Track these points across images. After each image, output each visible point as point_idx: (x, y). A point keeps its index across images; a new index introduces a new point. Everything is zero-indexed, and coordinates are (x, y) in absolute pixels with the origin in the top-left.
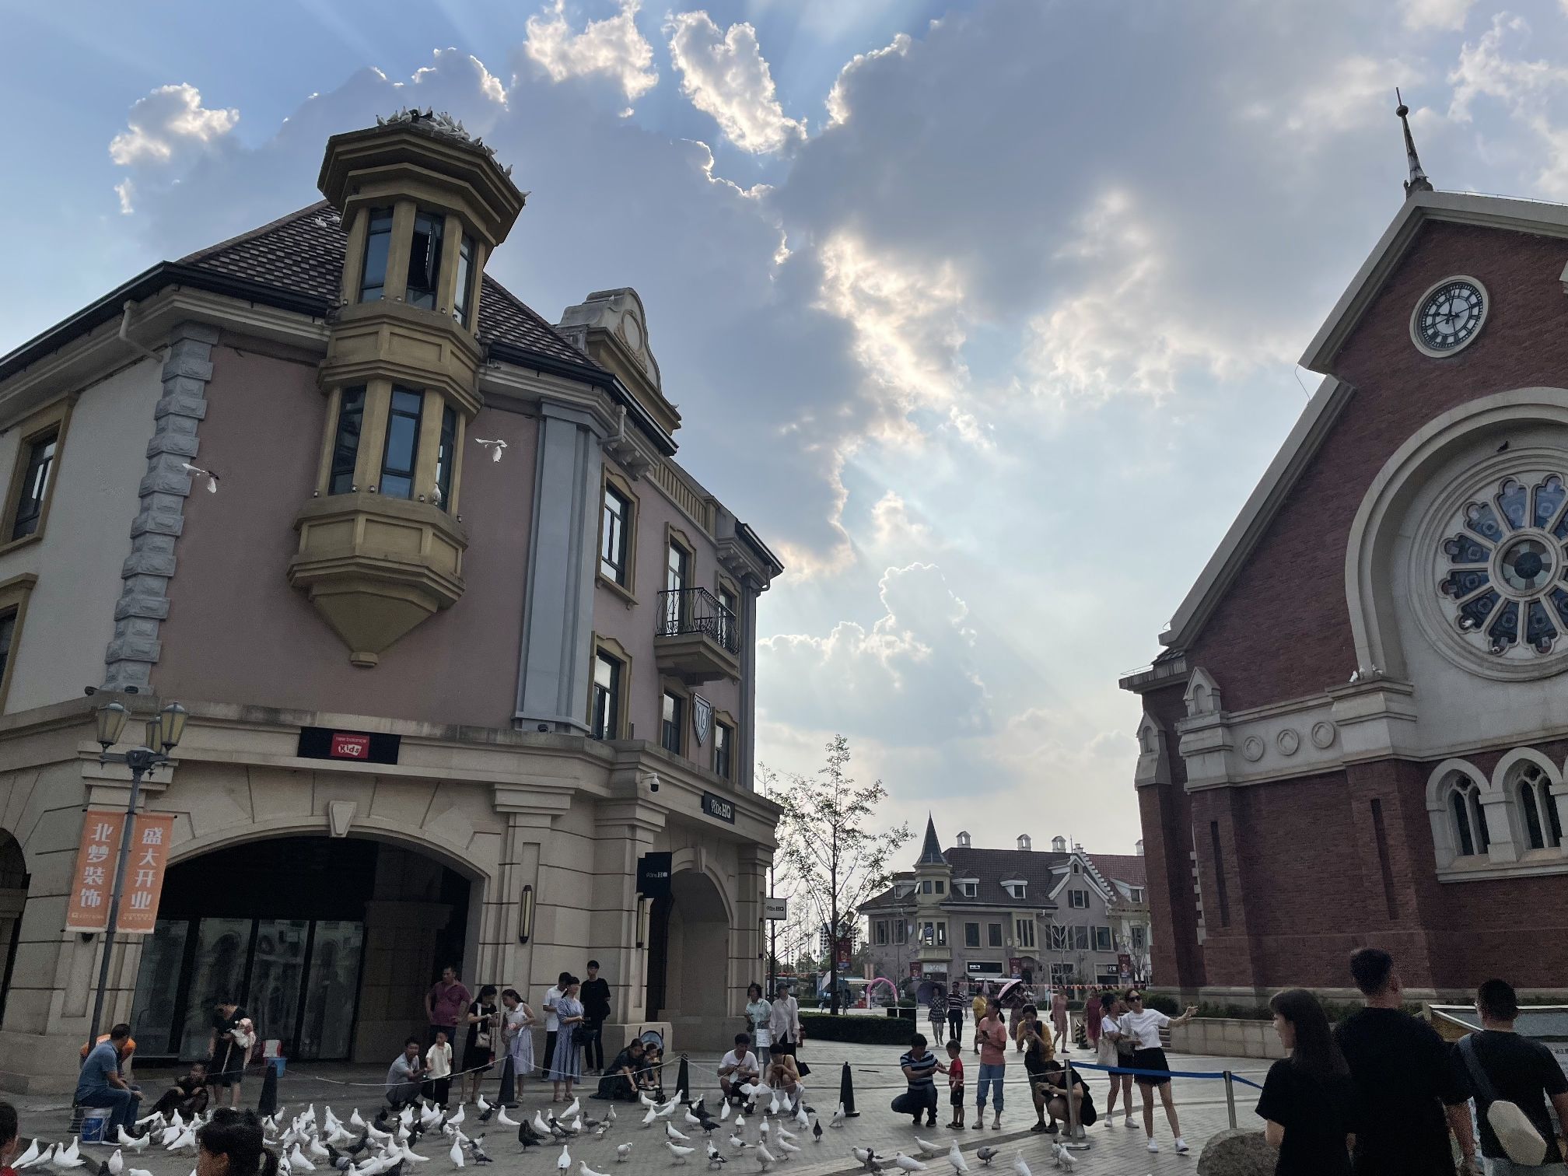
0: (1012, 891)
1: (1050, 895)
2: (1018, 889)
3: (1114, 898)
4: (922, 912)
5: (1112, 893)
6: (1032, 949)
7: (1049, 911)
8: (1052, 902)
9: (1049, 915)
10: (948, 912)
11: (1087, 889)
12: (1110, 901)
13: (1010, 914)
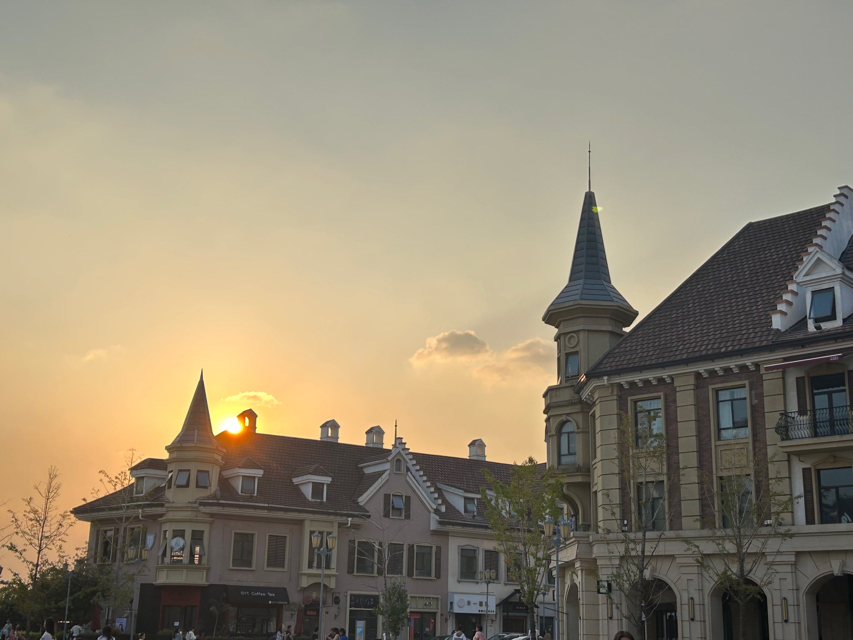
0: (308, 491)
1: (360, 500)
2: (317, 488)
3: (443, 509)
4: (171, 515)
5: (440, 501)
6: (327, 572)
7: (357, 521)
8: (362, 509)
9: (355, 526)
10: (212, 515)
11: (410, 493)
12: (437, 511)
13: (301, 522)
